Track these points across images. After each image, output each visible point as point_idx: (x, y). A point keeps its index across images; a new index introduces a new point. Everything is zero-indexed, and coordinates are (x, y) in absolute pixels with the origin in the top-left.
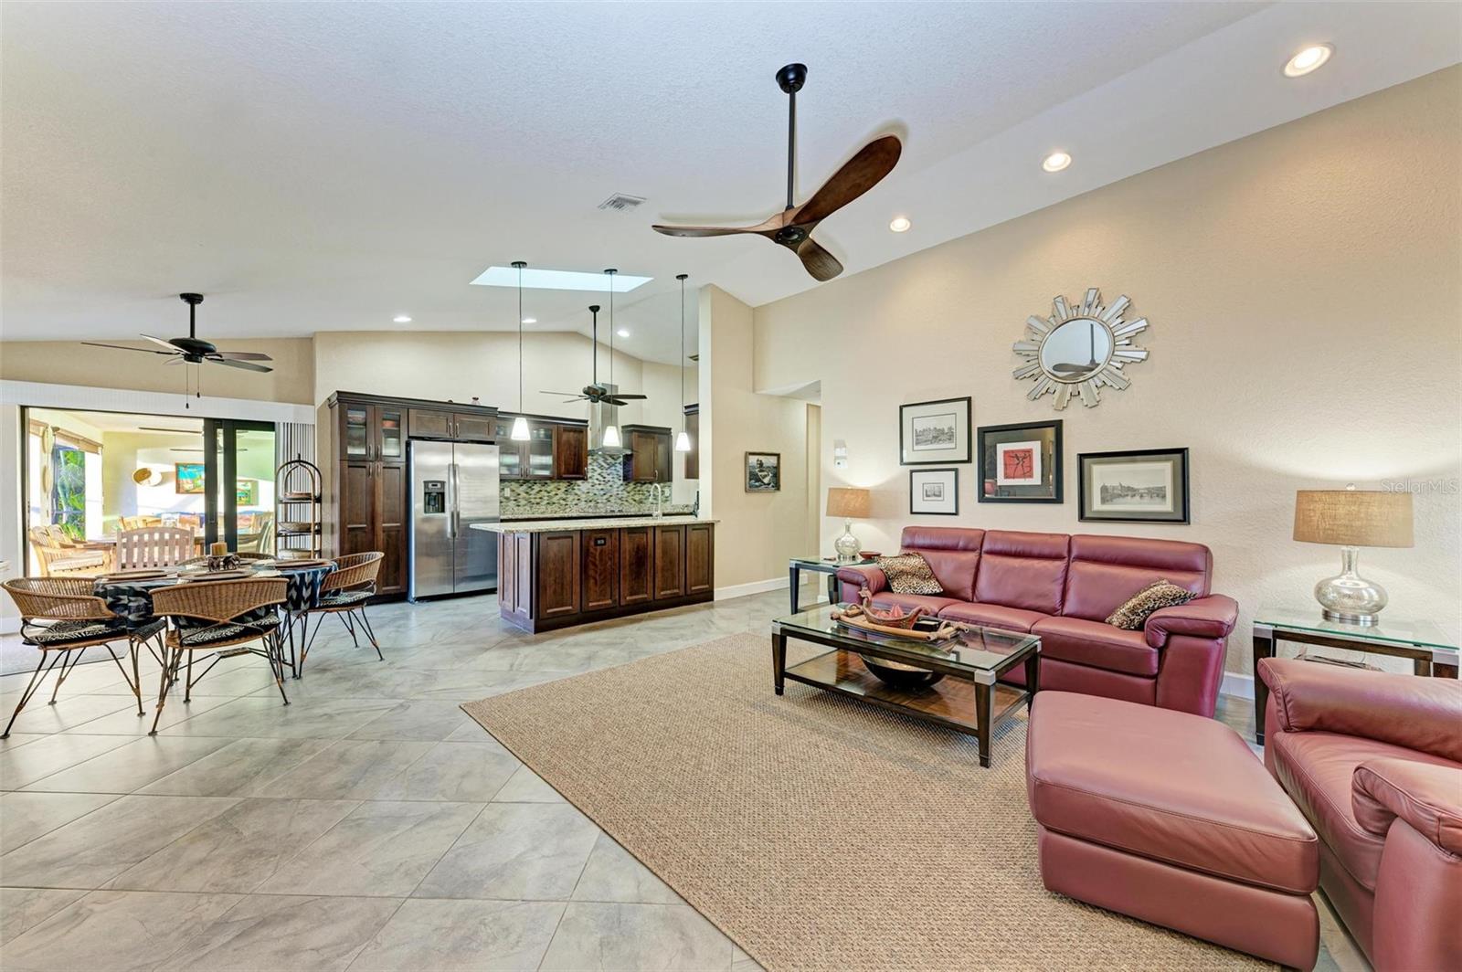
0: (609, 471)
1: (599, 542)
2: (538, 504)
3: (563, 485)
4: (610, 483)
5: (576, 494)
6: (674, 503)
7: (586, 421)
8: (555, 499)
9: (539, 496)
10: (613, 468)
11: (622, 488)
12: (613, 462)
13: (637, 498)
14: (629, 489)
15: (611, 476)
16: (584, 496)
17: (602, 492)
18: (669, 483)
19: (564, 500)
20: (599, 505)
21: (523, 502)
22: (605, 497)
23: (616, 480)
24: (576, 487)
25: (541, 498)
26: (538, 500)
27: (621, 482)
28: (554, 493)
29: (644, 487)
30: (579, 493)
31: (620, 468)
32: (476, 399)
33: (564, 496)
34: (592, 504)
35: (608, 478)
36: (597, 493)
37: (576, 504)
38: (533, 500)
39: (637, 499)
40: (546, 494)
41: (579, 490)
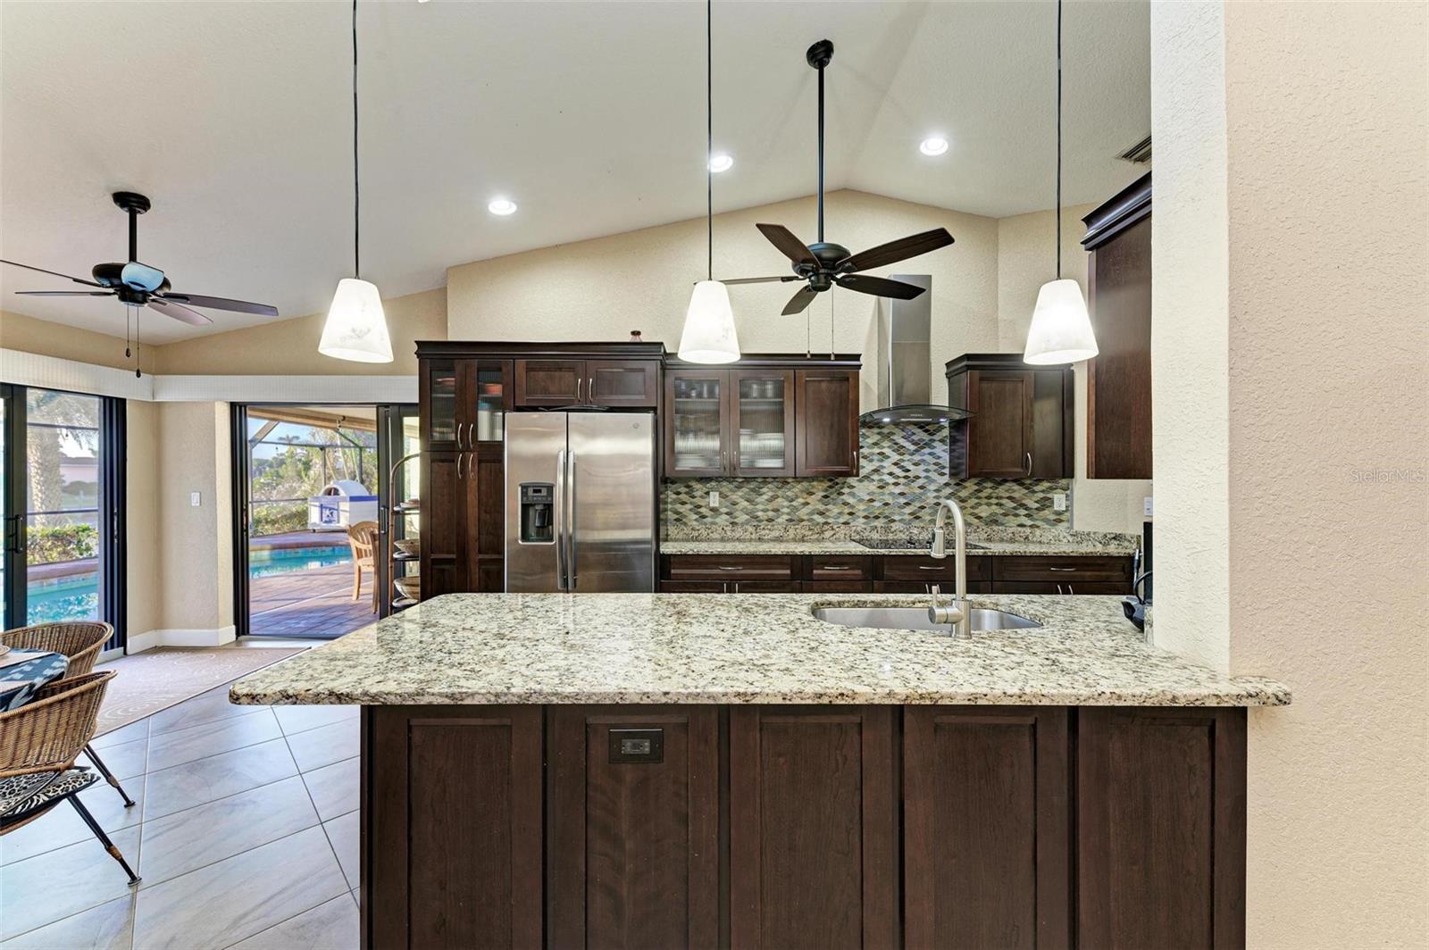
0: (917, 458)
1: (628, 747)
2: (770, 520)
3: (820, 488)
4: (921, 482)
5: (846, 504)
6: (1077, 527)
7: (857, 357)
8: (803, 512)
9: (775, 504)
10: (927, 450)
11: (948, 491)
12: (926, 437)
13: (984, 511)
14: (963, 494)
15: (922, 467)
16: (862, 507)
17: (902, 500)
18: (1064, 482)
19: (821, 514)
20: (895, 526)
21: (743, 518)
22: (908, 510)
23: (934, 476)
24: (846, 490)
25: (776, 510)
26: (771, 514)
27: (946, 479)
28: (801, 500)
29: (1002, 491)
30: (851, 501)
31: (942, 451)
32: (636, 333)
33: (821, 507)
34: (879, 523)
35: (914, 471)
36: (890, 501)
37: (846, 523)
38: (760, 514)
39: (983, 515)
40: (786, 503)
41: (853, 495)
